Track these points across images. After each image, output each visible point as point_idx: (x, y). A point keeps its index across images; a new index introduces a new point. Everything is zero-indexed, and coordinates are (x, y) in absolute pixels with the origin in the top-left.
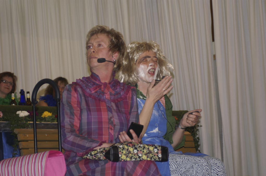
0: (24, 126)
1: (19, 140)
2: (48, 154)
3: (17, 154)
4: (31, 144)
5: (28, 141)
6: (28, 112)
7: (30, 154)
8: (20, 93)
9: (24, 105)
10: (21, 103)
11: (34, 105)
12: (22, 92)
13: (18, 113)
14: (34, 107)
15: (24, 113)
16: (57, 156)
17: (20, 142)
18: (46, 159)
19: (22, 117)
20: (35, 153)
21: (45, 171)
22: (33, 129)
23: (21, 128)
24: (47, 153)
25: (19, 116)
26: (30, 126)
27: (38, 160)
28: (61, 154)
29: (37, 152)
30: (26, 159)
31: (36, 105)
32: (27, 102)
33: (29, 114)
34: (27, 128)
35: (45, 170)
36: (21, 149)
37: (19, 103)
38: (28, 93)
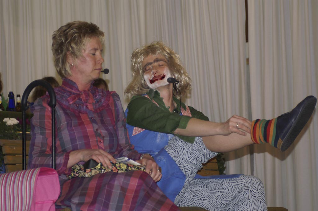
0: (12, 137)
1: (4, 153)
2: (39, 172)
3: (2, 171)
4: (19, 159)
5: (15, 155)
6: (18, 119)
7: (17, 170)
8: (9, 96)
9: (13, 111)
10: (8, 109)
11: (24, 111)
12: (11, 95)
13: (5, 120)
14: (24, 114)
15: (12, 120)
16: (49, 174)
17: (6, 157)
18: (36, 177)
19: (10, 126)
20: (23, 170)
21: (34, 192)
22: (22, 140)
23: (8, 139)
24: (37, 171)
25: (7, 124)
26: (19, 137)
27: (26, 178)
28: (54, 172)
29: (25, 169)
30: (11, 177)
31: (26, 111)
32: (17, 108)
33: (18, 122)
34: (16, 140)
35: (34, 190)
36: (6, 164)
37: (7, 108)
38: (18, 96)
